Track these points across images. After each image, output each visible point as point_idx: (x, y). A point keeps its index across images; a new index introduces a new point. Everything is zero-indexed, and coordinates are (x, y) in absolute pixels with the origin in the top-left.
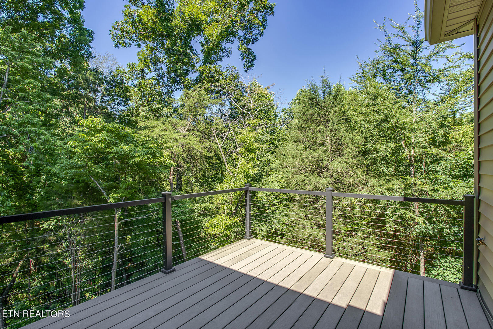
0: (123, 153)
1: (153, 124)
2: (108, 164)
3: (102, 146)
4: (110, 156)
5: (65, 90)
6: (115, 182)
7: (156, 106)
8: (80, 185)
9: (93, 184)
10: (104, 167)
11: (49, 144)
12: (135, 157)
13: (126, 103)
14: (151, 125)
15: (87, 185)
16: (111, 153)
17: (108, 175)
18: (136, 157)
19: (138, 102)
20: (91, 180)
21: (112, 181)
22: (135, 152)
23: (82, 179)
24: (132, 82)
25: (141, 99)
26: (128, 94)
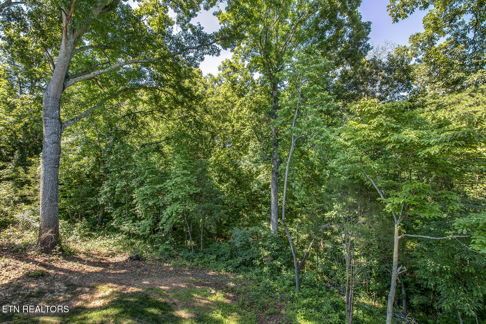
0: (408, 141)
1: (453, 100)
2: (386, 159)
3: (378, 135)
4: (389, 147)
5: (346, 91)
6: (394, 180)
7: (456, 76)
8: (355, 182)
9: (368, 183)
10: (382, 162)
11: (329, 140)
12: (429, 145)
13: (408, 87)
14: (450, 101)
15: (362, 183)
16: (390, 142)
17: (386, 171)
18: (431, 146)
19: (425, 79)
20: (365, 178)
21: (391, 178)
22: (430, 138)
23: (356, 175)
24: (416, 58)
25: (430, 75)
26: (411, 74)
